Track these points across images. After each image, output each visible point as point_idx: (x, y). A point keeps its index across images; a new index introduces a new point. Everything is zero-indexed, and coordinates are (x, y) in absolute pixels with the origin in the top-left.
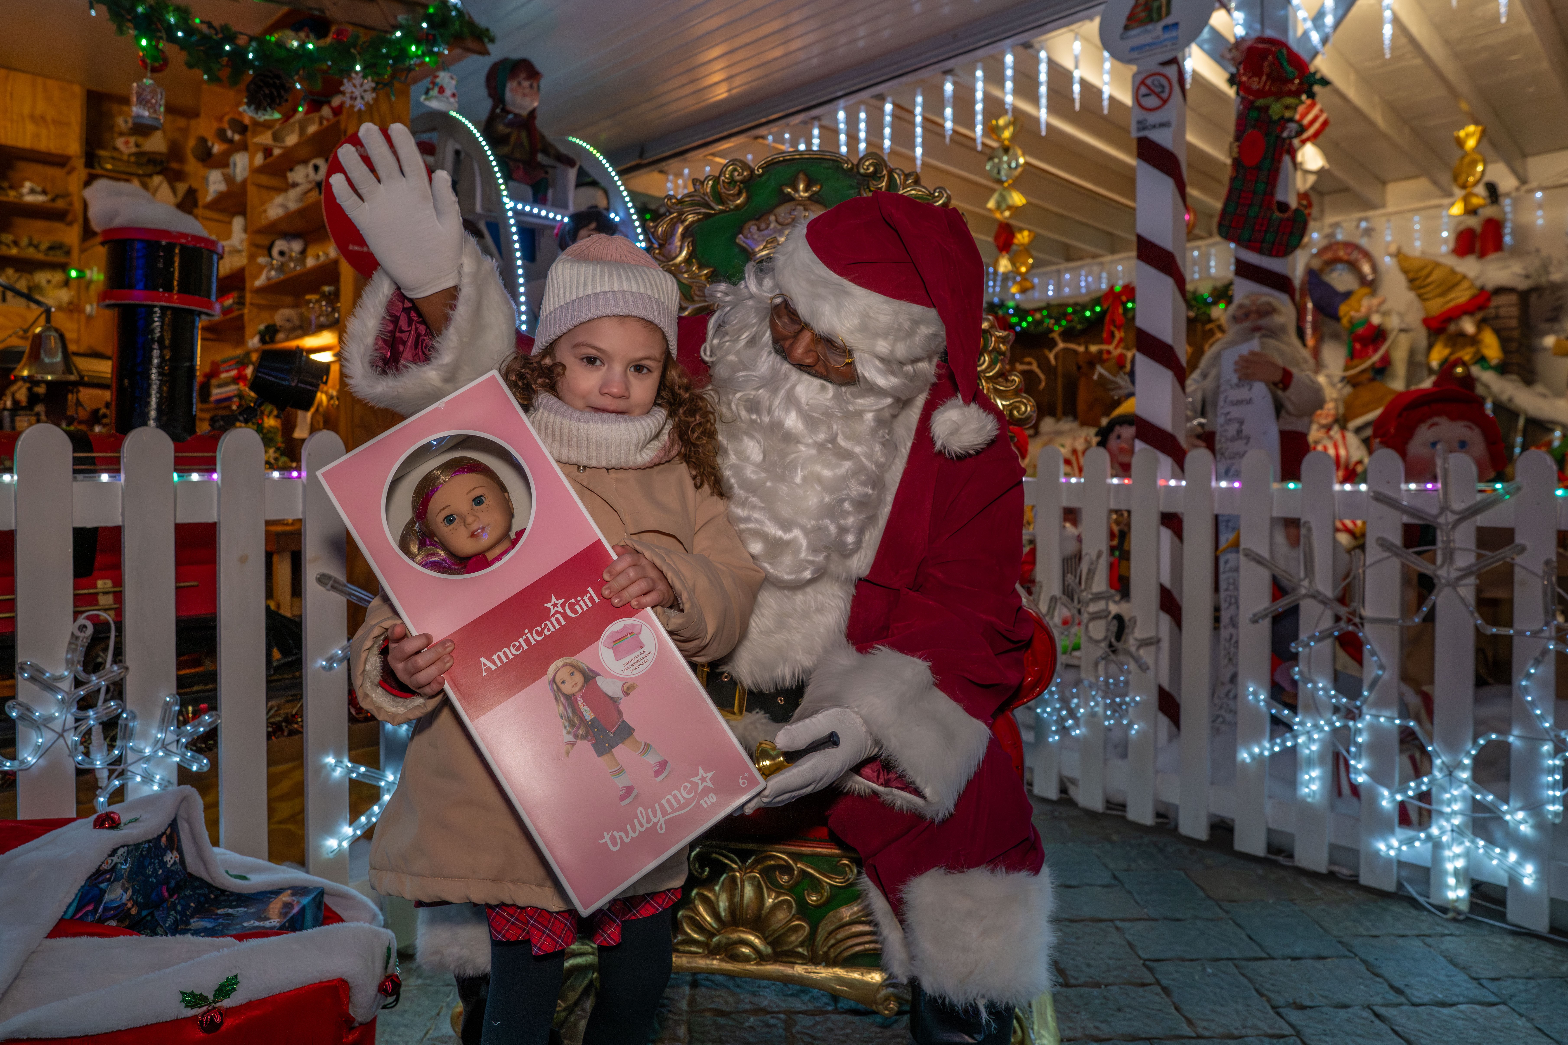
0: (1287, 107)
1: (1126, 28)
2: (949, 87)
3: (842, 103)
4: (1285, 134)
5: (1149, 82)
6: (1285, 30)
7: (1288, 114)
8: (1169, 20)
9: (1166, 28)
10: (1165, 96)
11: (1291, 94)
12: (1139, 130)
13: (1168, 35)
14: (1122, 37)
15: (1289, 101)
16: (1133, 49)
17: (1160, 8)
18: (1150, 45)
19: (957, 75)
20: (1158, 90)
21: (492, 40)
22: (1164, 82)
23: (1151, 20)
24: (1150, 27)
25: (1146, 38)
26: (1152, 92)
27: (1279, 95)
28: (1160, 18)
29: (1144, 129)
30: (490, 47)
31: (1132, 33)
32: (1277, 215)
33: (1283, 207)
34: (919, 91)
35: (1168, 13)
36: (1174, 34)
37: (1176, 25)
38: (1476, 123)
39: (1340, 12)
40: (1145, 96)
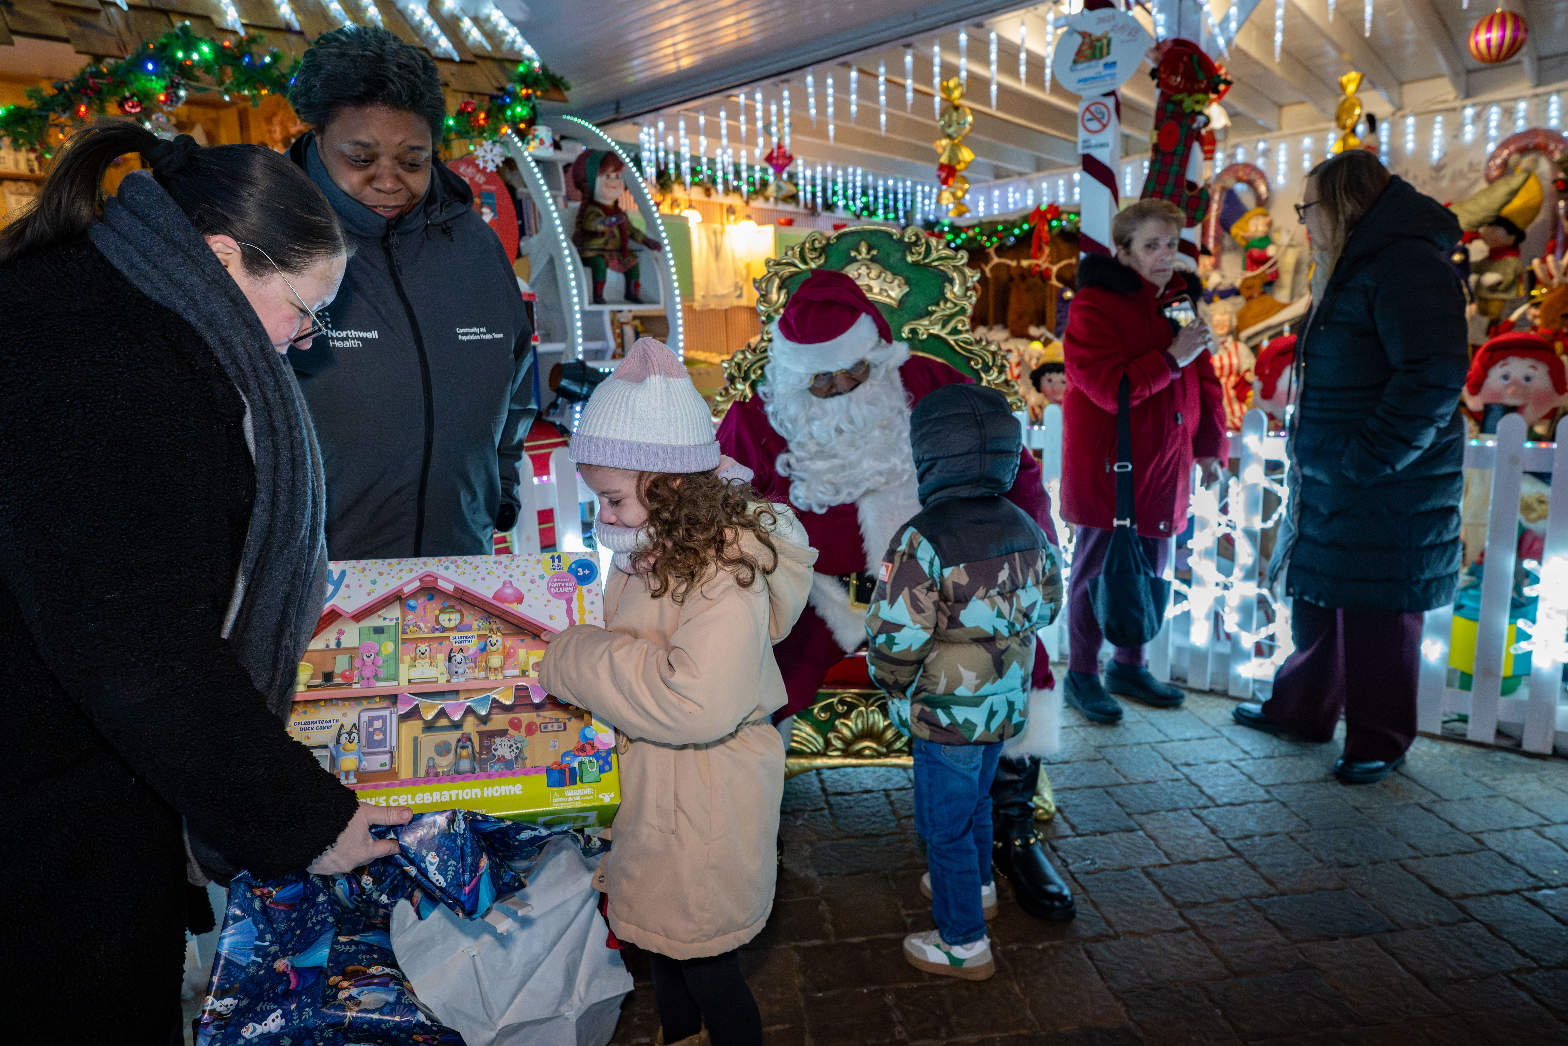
0: (1198, 102)
1: (1075, 62)
2: (909, 59)
3: (810, 69)
4: (1195, 126)
5: (1092, 109)
6: (1198, 35)
7: (1198, 108)
8: (1109, 59)
9: (1107, 65)
10: (1105, 121)
11: (1200, 91)
12: (1084, 148)
13: (1108, 72)
14: (1072, 70)
15: (1200, 97)
16: (1080, 81)
17: (1101, 48)
18: (1093, 78)
19: (915, 48)
20: (1099, 116)
21: (568, 89)
22: (1104, 109)
23: (1094, 57)
24: (1093, 63)
25: (1090, 73)
26: (1094, 118)
27: (1191, 92)
28: (1101, 57)
29: (1089, 147)
30: (567, 94)
31: (1080, 66)
32: (1187, 193)
33: (1192, 186)
34: (882, 62)
35: (1108, 53)
36: (1112, 71)
37: (1113, 64)
38: (1356, 69)
39: (1243, 17)
40: (1090, 120)
